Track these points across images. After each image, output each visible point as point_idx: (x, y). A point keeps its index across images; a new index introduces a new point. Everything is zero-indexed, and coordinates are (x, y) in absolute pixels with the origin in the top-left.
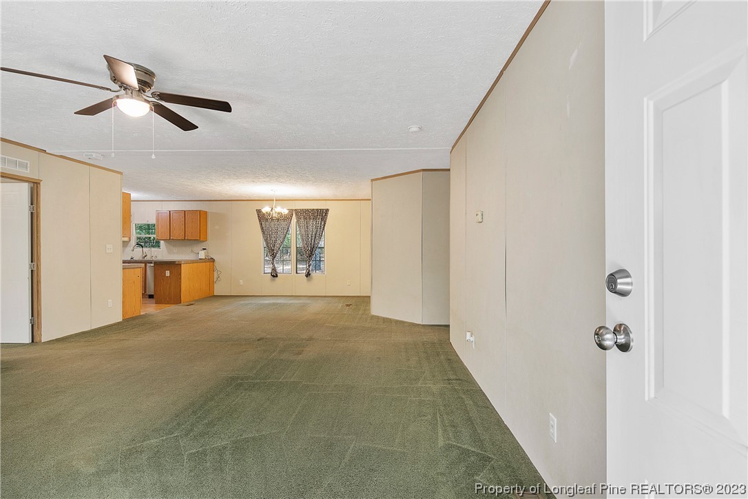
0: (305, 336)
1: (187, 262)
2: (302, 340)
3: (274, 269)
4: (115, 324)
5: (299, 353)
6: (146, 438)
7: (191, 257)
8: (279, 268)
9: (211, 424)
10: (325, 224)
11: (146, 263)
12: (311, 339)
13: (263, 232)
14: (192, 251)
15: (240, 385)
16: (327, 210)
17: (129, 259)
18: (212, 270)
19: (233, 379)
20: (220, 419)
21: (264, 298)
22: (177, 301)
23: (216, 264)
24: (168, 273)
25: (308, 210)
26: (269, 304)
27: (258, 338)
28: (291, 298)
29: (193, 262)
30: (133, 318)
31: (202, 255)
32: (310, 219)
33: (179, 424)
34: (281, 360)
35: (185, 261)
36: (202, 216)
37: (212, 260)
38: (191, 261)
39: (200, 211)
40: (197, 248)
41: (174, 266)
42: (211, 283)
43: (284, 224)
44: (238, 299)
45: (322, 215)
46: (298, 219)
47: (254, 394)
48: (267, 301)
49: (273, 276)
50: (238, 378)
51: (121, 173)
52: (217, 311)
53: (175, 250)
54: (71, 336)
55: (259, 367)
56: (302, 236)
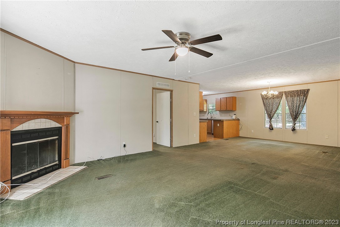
0: (283, 168)
1: (227, 120)
2: (280, 170)
3: (271, 125)
4: (196, 144)
5: (275, 178)
6: (181, 200)
7: (229, 118)
8: (274, 125)
9: (208, 205)
10: (306, 98)
11: (211, 120)
12: (286, 171)
13: (265, 105)
14: (230, 115)
15: (232, 188)
16: (308, 90)
17: (206, 118)
18: (239, 124)
19: (230, 183)
20: (214, 204)
21: (265, 140)
22: (222, 137)
23: (240, 122)
24: (218, 125)
25: (293, 91)
26: (266, 145)
27: (253, 162)
28: (282, 142)
29: (229, 120)
30: (203, 143)
31: (234, 117)
32: (295, 96)
33: (195, 198)
34: (261, 179)
35: (225, 119)
36: (234, 99)
37: (239, 120)
38: (228, 120)
39: (233, 97)
40: (232, 114)
41: (221, 121)
42: (238, 130)
43: (277, 100)
44: (250, 139)
45: (305, 93)
46: (287, 97)
47: (237, 196)
48: (265, 142)
49: (271, 129)
50: (232, 183)
51: (199, 84)
52: (237, 144)
53: (223, 115)
54: (181, 147)
55: (246, 180)
56: (289, 106)
